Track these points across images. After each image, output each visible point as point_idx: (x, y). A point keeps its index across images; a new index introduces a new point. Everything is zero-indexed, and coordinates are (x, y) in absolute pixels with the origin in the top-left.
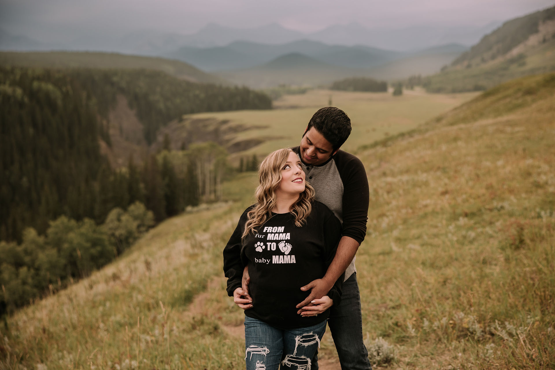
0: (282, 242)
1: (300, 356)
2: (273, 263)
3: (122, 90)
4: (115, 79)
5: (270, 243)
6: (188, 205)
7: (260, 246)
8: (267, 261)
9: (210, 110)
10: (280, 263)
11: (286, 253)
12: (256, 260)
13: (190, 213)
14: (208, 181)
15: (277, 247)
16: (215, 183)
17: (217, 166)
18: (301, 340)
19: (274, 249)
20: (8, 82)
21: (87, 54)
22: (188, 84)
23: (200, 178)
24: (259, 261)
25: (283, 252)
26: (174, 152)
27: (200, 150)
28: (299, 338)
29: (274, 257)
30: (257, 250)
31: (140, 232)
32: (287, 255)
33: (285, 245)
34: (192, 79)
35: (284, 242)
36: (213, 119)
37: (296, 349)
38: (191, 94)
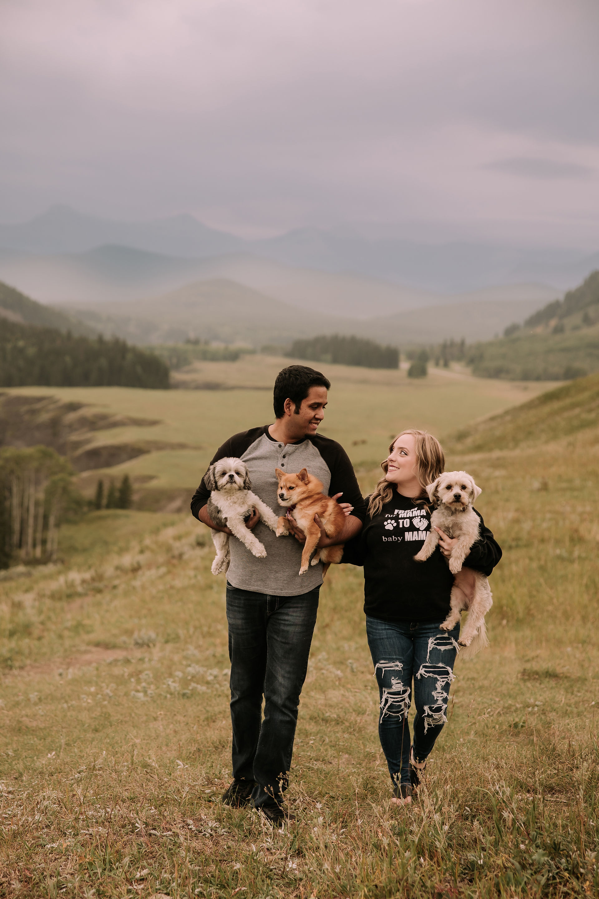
0: (417, 517)
1: (437, 664)
2: (406, 540)
5: (403, 520)
7: (391, 523)
8: (398, 540)
10: (414, 540)
11: (422, 528)
12: (384, 539)
15: (411, 523)
16: (45, 527)
18: (435, 642)
19: (407, 525)
24: (388, 539)
25: (418, 527)
28: (432, 640)
29: (406, 533)
30: (386, 528)
32: (422, 531)
33: (421, 520)
35: (419, 517)
37: (428, 654)
38: (9, 346)
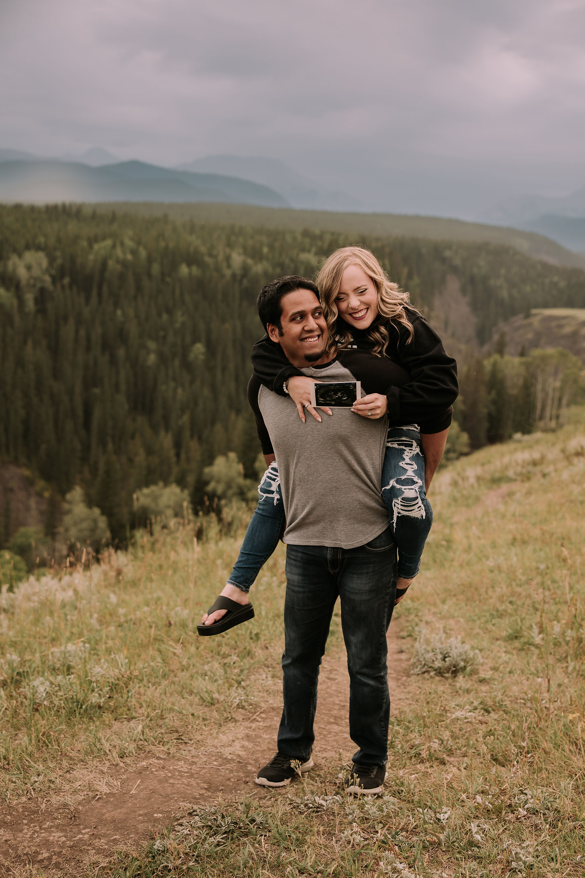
3: (455, 270)
4: (448, 254)
6: (516, 431)
9: (570, 304)
13: (519, 441)
14: (549, 402)
16: (559, 406)
17: (564, 382)
20: (314, 250)
21: (418, 218)
22: (545, 266)
23: (540, 396)
26: (507, 357)
27: (544, 359)
31: (448, 459)
34: (552, 261)
36: (573, 318)
38: (547, 281)
